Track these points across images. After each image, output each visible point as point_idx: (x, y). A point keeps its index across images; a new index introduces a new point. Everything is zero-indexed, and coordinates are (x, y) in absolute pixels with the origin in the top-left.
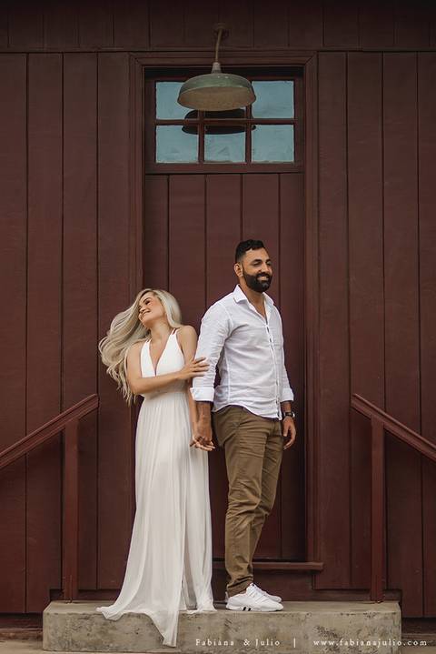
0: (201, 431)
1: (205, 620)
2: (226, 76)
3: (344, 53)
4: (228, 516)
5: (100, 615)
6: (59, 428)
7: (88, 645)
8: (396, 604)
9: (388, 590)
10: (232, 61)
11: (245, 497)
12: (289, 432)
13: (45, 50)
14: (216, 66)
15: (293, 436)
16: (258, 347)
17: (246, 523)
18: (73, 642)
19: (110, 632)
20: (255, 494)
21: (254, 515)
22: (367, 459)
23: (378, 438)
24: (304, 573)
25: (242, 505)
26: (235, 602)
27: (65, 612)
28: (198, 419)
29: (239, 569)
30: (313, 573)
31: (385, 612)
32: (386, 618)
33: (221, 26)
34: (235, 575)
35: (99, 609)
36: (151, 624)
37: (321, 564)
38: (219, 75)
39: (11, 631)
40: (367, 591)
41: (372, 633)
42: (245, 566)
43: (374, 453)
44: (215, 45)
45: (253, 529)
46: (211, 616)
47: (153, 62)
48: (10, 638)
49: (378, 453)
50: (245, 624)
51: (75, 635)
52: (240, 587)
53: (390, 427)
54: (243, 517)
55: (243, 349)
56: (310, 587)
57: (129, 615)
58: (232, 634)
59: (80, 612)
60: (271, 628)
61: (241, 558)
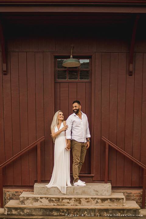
0: (68, 146)
1: (69, 188)
2: (74, 59)
3: (101, 53)
4: (73, 165)
5: (46, 187)
6: (36, 144)
7: (44, 194)
8: (110, 184)
9: (108, 181)
10: (75, 54)
11: (76, 161)
12: (87, 145)
13: (31, 51)
14: (71, 56)
15: (88, 146)
16: (79, 126)
17: (77, 166)
18: (41, 193)
19: (49, 191)
20: (78, 160)
21: (79, 165)
22: (105, 151)
23: (107, 146)
24: (90, 177)
25: (76, 162)
26: (76, 184)
27: (39, 186)
28: (68, 143)
29: (76, 177)
30: (92, 177)
31: (108, 186)
32: (108, 188)
33: (72, 46)
34: (75, 178)
35: (46, 186)
36: (58, 189)
37: (94, 175)
38: (72, 59)
39: (26, 190)
40: (104, 181)
41: (105, 191)
42: (77, 176)
43: (106, 150)
44: (71, 50)
45: (79, 168)
46: (70, 187)
47: (56, 54)
48: (26, 191)
49: (107, 150)
50: (78, 189)
51: (41, 191)
52: (76, 181)
53: (110, 144)
54: (76, 165)
55: (76, 127)
56: (91, 180)
57: (53, 187)
58: (75, 191)
59: (42, 186)
60: (83, 190)
61: (76, 174)
